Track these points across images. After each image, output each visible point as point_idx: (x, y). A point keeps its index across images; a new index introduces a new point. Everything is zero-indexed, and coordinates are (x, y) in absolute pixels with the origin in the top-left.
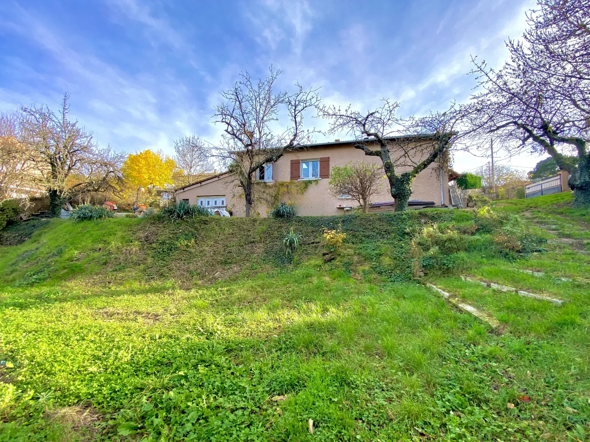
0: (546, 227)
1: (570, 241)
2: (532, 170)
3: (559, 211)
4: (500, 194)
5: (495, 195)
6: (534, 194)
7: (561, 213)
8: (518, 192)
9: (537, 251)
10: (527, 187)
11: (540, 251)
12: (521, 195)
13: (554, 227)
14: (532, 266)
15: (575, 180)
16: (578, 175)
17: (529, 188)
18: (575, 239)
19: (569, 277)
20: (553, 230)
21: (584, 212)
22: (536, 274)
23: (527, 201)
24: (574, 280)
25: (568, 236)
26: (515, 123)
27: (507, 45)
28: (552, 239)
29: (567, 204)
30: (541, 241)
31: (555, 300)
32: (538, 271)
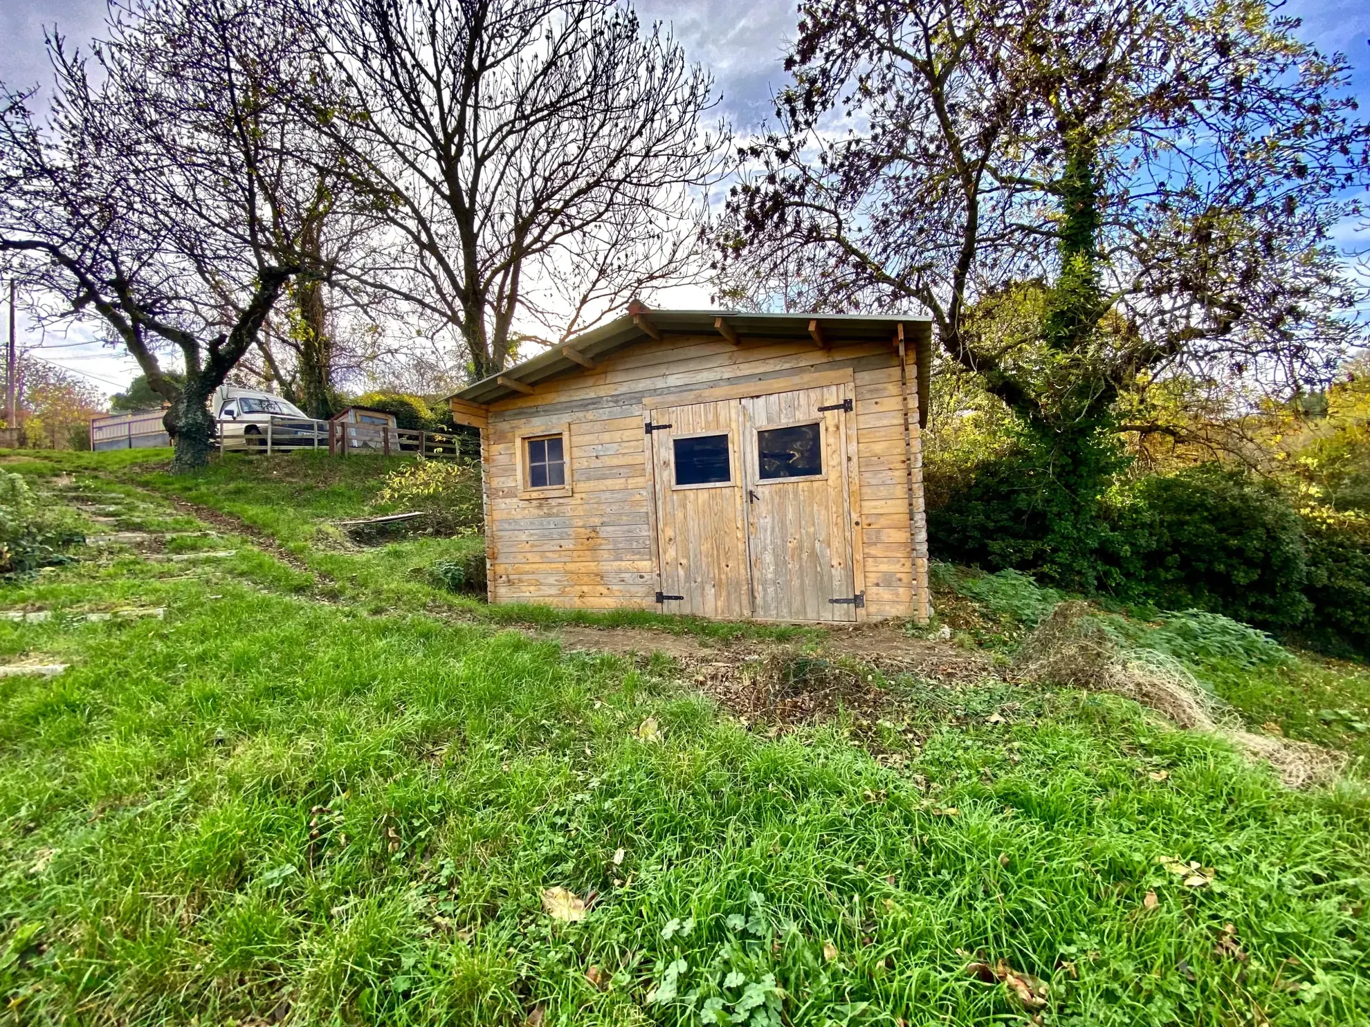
0: (93, 509)
1: (138, 536)
2: (123, 391)
3: (143, 479)
4: (30, 434)
5: (15, 436)
6: (112, 442)
7: (145, 485)
8: (77, 434)
9: (51, 564)
10: (97, 424)
11: (60, 563)
12: (83, 442)
13: (112, 508)
14: (24, 599)
15: (178, 417)
16: (182, 407)
17: (100, 428)
18: (150, 532)
19: (105, 610)
20: (108, 515)
21: (188, 484)
22: (33, 617)
23: (88, 458)
24: (115, 615)
25: (138, 527)
26: (53, 250)
27: (48, 41)
28: (99, 534)
29: (163, 465)
30: (69, 539)
31: (51, 666)
32: (40, 609)
